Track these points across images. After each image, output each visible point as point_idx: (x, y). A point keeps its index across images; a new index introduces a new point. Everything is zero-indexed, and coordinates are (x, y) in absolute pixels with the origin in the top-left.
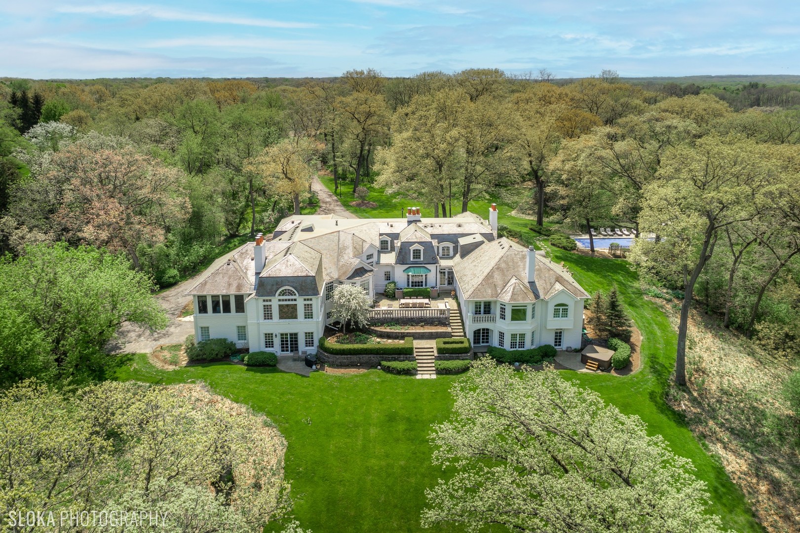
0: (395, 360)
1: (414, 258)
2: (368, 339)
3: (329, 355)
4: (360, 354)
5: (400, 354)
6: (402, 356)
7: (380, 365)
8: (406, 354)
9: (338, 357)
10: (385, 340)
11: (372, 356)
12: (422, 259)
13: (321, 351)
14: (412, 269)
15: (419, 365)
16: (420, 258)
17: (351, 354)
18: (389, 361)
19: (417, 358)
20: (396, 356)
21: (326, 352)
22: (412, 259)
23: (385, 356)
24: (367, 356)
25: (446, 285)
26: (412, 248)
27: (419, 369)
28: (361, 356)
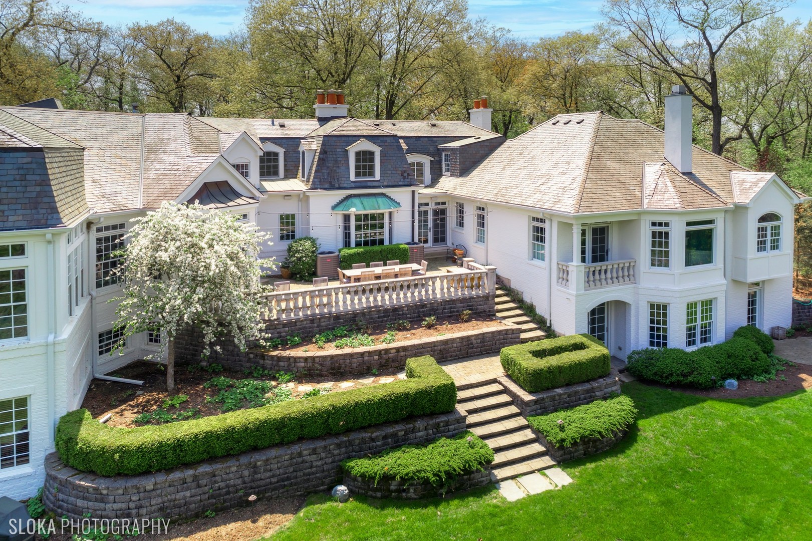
0: (397, 444)
1: (357, 174)
2: (264, 390)
3: (103, 485)
4: (255, 449)
5: (411, 418)
6: (420, 424)
7: (342, 476)
8: (432, 415)
9: (148, 483)
10: (328, 385)
11: (304, 448)
12: (378, 176)
13: (63, 475)
14: (356, 201)
15: (492, 443)
16: (372, 174)
17: (212, 459)
18: (377, 453)
19: (472, 419)
20: (399, 429)
21: (90, 472)
22: (353, 177)
23: (356, 437)
24: (284, 454)
25: (430, 243)
26: (353, 150)
27: (498, 458)
28: (259, 458)
